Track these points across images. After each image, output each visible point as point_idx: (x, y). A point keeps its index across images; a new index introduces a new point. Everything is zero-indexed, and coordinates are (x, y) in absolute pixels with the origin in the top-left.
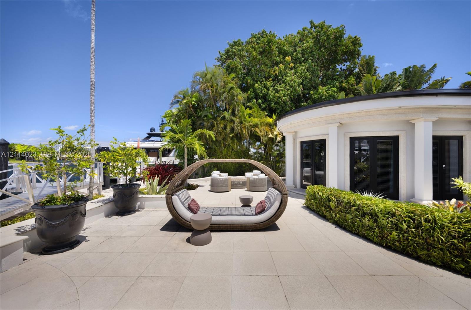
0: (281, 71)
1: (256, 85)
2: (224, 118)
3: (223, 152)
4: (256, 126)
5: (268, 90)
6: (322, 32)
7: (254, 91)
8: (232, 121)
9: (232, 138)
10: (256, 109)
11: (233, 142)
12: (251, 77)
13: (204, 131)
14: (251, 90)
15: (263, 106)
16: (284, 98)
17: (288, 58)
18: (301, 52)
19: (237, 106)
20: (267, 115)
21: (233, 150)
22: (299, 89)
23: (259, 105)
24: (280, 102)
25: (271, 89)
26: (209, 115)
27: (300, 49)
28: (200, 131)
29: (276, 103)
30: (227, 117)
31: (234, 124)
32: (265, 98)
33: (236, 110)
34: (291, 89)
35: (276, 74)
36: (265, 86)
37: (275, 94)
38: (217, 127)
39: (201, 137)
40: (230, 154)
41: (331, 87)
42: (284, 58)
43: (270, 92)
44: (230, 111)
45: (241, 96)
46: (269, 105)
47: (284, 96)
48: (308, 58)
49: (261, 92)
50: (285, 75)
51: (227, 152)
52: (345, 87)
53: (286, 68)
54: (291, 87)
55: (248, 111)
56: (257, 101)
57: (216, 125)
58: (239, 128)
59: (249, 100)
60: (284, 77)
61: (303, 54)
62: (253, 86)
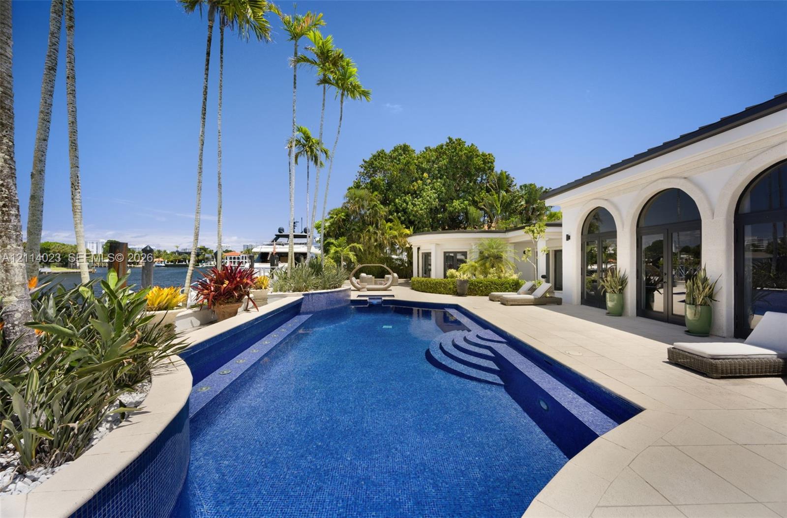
0: (419, 187)
1: (397, 200)
2: (369, 231)
3: (368, 259)
4: (395, 237)
5: (407, 204)
6: (455, 153)
7: (395, 205)
8: (375, 233)
9: (375, 247)
10: (396, 222)
11: (376, 251)
12: (393, 192)
13: (355, 244)
14: (393, 204)
15: (403, 218)
16: (421, 212)
17: (426, 175)
18: (437, 169)
19: (379, 221)
20: (405, 228)
21: (376, 256)
22: (436, 203)
23: (399, 218)
24: (417, 215)
25: (410, 203)
26: (356, 228)
27: (436, 166)
28: (352, 245)
29: (414, 216)
30: (371, 231)
31: (377, 235)
32: (405, 211)
33: (379, 224)
34: (428, 203)
35: (415, 189)
36: (405, 201)
37: (413, 208)
38: (363, 238)
39: (353, 249)
40: (374, 259)
41: (464, 201)
42: (423, 174)
43: (408, 206)
44: (374, 225)
45: (383, 210)
46: (408, 217)
47: (421, 210)
48: (444, 174)
49: (401, 206)
50: (423, 190)
51: (372, 259)
52: (477, 201)
53: (423, 184)
54: (428, 201)
55: (389, 224)
56: (397, 214)
57: (362, 237)
58: (381, 239)
59: (391, 213)
60: (422, 192)
61: (439, 171)
62: (394, 201)
